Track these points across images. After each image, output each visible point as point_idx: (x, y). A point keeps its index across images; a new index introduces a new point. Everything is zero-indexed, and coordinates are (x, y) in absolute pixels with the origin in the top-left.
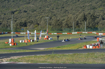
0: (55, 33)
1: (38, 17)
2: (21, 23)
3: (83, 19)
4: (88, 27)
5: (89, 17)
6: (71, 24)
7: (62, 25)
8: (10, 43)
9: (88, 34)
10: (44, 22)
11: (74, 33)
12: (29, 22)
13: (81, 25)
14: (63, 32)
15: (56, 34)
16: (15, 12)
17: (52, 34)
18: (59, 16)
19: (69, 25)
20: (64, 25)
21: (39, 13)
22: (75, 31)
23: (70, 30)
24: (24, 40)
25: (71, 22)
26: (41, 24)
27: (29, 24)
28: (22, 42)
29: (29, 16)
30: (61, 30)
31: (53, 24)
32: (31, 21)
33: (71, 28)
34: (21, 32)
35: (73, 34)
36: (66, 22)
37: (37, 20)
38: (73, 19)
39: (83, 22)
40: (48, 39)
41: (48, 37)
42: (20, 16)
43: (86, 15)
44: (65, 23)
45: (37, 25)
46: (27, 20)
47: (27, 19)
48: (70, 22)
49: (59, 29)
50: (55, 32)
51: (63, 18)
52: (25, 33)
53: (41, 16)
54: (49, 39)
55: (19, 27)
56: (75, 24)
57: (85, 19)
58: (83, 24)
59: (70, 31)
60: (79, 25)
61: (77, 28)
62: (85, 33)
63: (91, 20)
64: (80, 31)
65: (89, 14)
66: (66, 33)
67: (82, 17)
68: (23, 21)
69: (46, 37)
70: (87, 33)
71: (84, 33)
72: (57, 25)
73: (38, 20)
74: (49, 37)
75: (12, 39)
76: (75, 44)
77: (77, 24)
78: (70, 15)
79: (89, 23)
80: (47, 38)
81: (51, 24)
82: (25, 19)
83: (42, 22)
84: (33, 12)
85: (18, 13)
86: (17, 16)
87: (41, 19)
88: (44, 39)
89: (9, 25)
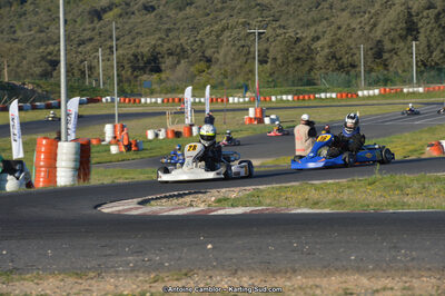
0: (284, 97)
1: (207, 29)
2: (135, 56)
3: (404, 33)
4: (425, 65)
5: (427, 20)
6: (353, 55)
7: (312, 59)
8: (110, 144)
9: (427, 93)
10: (233, 50)
11: (366, 92)
12: (171, 54)
13: (395, 57)
14: (320, 91)
15: (290, 97)
16: (105, 10)
17: (273, 98)
18: (292, 22)
19: (344, 60)
20: (319, 60)
21: (207, 11)
22: (370, 85)
23: (349, 82)
24: (163, 130)
25: (353, 46)
26: (221, 60)
27: (168, 62)
28: (157, 135)
29: (166, 26)
30: (311, 83)
31: (275, 59)
32: (178, 50)
33: (353, 72)
34: (141, 95)
35: (364, 98)
37: (203, 42)
38: (358, 32)
39: (402, 44)
40: (261, 121)
41: (262, 111)
42: (127, 27)
43: (413, 11)
44: (327, 50)
45: (202, 65)
46: (160, 42)
47: (160, 39)
48: (348, 46)
49: (301, 79)
50: (287, 93)
51: (313, 29)
52: (159, 100)
53: (216, 27)
54: (267, 121)
55: (129, 73)
56: (370, 53)
57: (411, 29)
58: (401, 54)
59: (348, 84)
60: (386, 56)
61: (379, 72)
62: (414, 93)
63: (436, 33)
64: (393, 83)
65: (429, 8)
66: (334, 95)
67: (397, 23)
68: (145, 50)
69: (251, 113)
70: (421, 90)
71: (409, 93)
72: (291, 59)
73: (207, 41)
74: (267, 113)
75: (115, 127)
77: (378, 53)
78: (343, 18)
79: (429, 46)
80: (255, 119)
81: (265, 56)
82: (152, 40)
83: (222, 51)
84: (181, 9)
85: (121, 16)
86: (117, 28)
87: (218, 36)
88: (244, 124)
89: (90, 68)
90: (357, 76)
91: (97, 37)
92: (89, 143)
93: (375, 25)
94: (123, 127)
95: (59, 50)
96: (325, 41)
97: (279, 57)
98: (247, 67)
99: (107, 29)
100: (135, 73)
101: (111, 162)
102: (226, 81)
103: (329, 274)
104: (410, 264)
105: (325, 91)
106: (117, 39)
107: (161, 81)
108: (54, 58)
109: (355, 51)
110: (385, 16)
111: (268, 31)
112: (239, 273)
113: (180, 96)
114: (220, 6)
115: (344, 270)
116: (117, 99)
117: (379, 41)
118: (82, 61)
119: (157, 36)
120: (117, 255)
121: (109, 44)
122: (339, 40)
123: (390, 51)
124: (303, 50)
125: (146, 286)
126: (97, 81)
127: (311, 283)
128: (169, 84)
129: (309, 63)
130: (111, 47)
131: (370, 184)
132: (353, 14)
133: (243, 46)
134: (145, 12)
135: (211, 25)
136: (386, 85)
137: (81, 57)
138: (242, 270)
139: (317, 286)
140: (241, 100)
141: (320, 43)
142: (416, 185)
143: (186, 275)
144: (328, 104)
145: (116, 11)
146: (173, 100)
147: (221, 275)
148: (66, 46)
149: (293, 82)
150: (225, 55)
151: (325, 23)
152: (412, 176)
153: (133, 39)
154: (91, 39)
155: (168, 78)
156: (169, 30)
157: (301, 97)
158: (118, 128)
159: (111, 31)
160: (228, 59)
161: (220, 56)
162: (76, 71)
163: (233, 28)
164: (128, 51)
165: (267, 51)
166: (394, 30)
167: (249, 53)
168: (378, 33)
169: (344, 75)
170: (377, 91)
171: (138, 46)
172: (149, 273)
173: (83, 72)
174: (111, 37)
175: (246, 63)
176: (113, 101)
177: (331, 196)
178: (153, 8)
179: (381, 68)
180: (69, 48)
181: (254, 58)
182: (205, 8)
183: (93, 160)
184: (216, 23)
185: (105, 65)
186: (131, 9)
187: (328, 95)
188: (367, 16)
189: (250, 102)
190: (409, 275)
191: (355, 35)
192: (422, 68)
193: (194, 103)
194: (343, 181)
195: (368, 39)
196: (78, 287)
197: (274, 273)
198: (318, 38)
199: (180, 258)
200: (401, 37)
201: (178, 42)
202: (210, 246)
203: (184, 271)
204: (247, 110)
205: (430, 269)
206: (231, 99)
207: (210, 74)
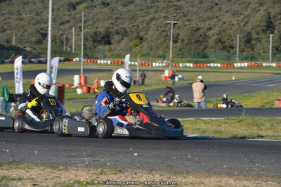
0: (188, 65)
1: (141, 19)
2: (95, 33)
3: (265, 28)
4: (277, 50)
5: (280, 21)
6: (233, 40)
7: (207, 41)
8: (77, 87)
9: (278, 67)
10: (157, 33)
11: (239, 65)
12: (118, 33)
13: (259, 44)
14: (210, 62)
15: (191, 65)
16: (78, 4)
17: (181, 65)
19: (227, 43)
20: (211, 42)
21: (142, 8)
22: (242, 60)
25: (232, 35)
26: (149, 39)
27: (116, 38)
29: (115, 16)
30: (205, 56)
31: (183, 40)
32: (123, 31)
33: (232, 51)
34: (98, 58)
35: (238, 68)
36: (218, 35)
37: (138, 27)
38: (236, 27)
39: (263, 36)
42: (91, 15)
43: (272, 15)
44: (216, 37)
45: (137, 41)
46: (111, 26)
47: (112, 23)
48: (230, 35)
49: (199, 54)
50: (189, 62)
51: (208, 23)
52: (109, 62)
53: (147, 18)
55: (91, 44)
56: (243, 40)
57: (270, 27)
58: (263, 41)
59: (228, 58)
60: (253, 42)
61: (248, 52)
62: (269, 67)
64: (257, 60)
66: (219, 65)
67: (261, 22)
68: (102, 30)
69: (167, 73)
70: (274, 65)
71: (266, 67)
72: (193, 41)
73: (141, 26)
75: (80, 77)
76: (251, 95)
77: (248, 40)
78: (227, 17)
79: (280, 37)
80: (169, 77)
81: (177, 38)
82: (106, 24)
83: (150, 33)
84: (125, 6)
85: (87, 8)
86: (85, 15)
87: (148, 24)
88: (161, 80)
89: (67, 39)
90: (235, 54)
91: (72, 21)
92: (64, 86)
93: (247, 23)
94: (85, 78)
95: (48, 27)
96: (215, 31)
97: (185, 39)
98: (165, 45)
99: (79, 15)
100: (95, 44)
101: (77, 99)
102: (151, 52)
103: (210, 176)
104: (261, 173)
105: (214, 62)
106: (85, 22)
107: (111, 50)
108: (45, 32)
109: (234, 38)
110: (254, 17)
111: (179, 23)
112: (154, 172)
113: (122, 60)
114: (150, 5)
115: (220, 174)
116: (83, 60)
117: (249, 33)
118: (62, 35)
119: (110, 22)
120: (78, 156)
121: (79, 25)
122: (224, 31)
123: (256, 39)
124: (201, 36)
125: (95, 177)
126: (71, 48)
127: (199, 180)
128: (116, 52)
129: (204, 44)
130: (81, 27)
131: (239, 122)
132: (233, 15)
133: (164, 31)
134: (102, 6)
135: (144, 17)
136: (252, 61)
137: (61, 32)
138: (156, 171)
139: (202, 183)
140: (161, 65)
141: (212, 32)
142: (268, 124)
143: (120, 171)
144: (215, 70)
145: (85, 4)
146: (118, 62)
147: (142, 172)
148: (52, 24)
149: (194, 55)
150: (152, 36)
151: (215, 20)
152: (265, 119)
153: (95, 22)
154: (68, 22)
155: (115, 49)
156: (118, 18)
157: (198, 65)
158: (83, 78)
159: (81, 17)
160: (154, 39)
161: (148, 37)
162: (58, 41)
163: (157, 19)
164: (91, 30)
165: (178, 35)
166: (259, 26)
167: (167, 35)
168: (249, 28)
169: (226, 53)
170: (246, 64)
171: (97, 28)
172: (97, 168)
173: (62, 42)
174: (81, 21)
175: (165, 41)
176: (80, 61)
177: (214, 128)
178: (108, 4)
179: (249, 50)
180: (54, 26)
181: (170, 39)
182: (141, 6)
183: (66, 97)
184: (147, 16)
185: (76, 38)
186: (94, 4)
187: (215, 65)
188: (242, 16)
189: (166, 66)
190: (260, 179)
191: (234, 28)
192: (276, 51)
193: (130, 65)
194: (222, 119)
195: (242, 31)
196: (52, 175)
197: (175, 173)
198: (211, 29)
199: (117, 161)
200: (263, 31)
201: (123, 26)
202: (136, 154)
203: (119, 169)
204: (164, 71)
205: (273, 177)
206: (154, 64)
207: (142, 47)
